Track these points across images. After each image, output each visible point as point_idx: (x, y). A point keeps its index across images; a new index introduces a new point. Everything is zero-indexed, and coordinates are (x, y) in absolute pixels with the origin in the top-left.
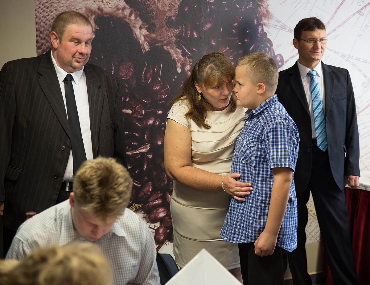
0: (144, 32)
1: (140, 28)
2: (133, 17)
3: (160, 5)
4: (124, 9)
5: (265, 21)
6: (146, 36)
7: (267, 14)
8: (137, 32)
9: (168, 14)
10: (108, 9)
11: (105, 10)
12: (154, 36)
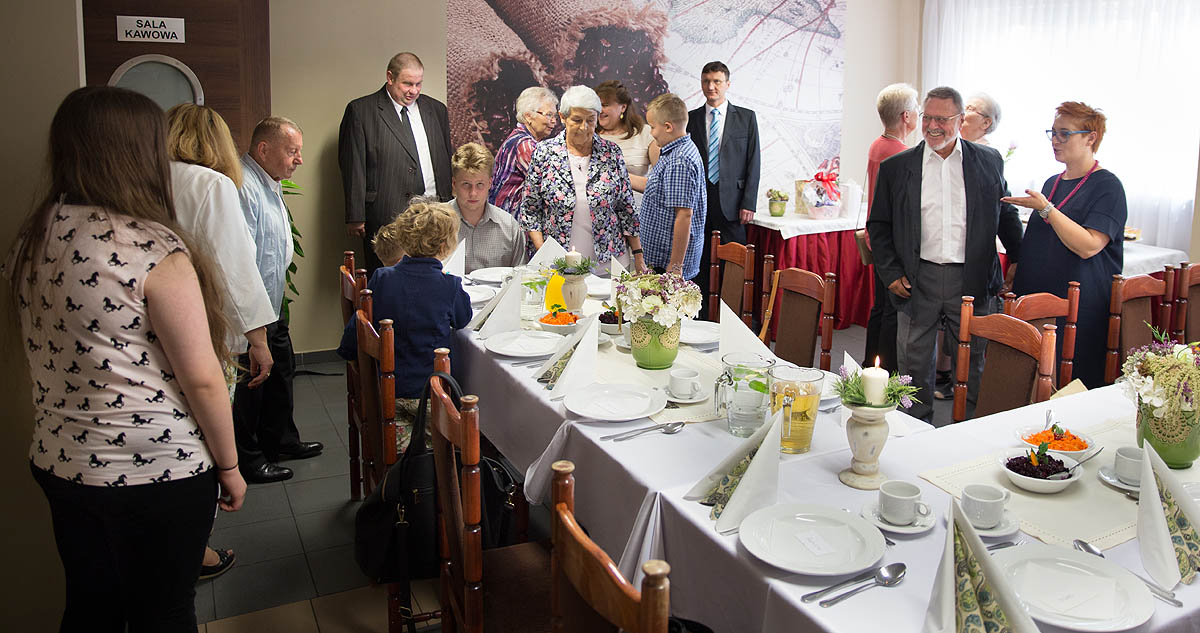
0: (544, 73)
1: (540, 70)
2: (533, 61)
3: (558, 50)
4: (525, 53)
5: (660, 64)
6: (545, 77)
7: (663, 58)
8: (537, 73)
9: (566, 57)
10: (510, 54)
11: (508, 54)
12: (552, 76)
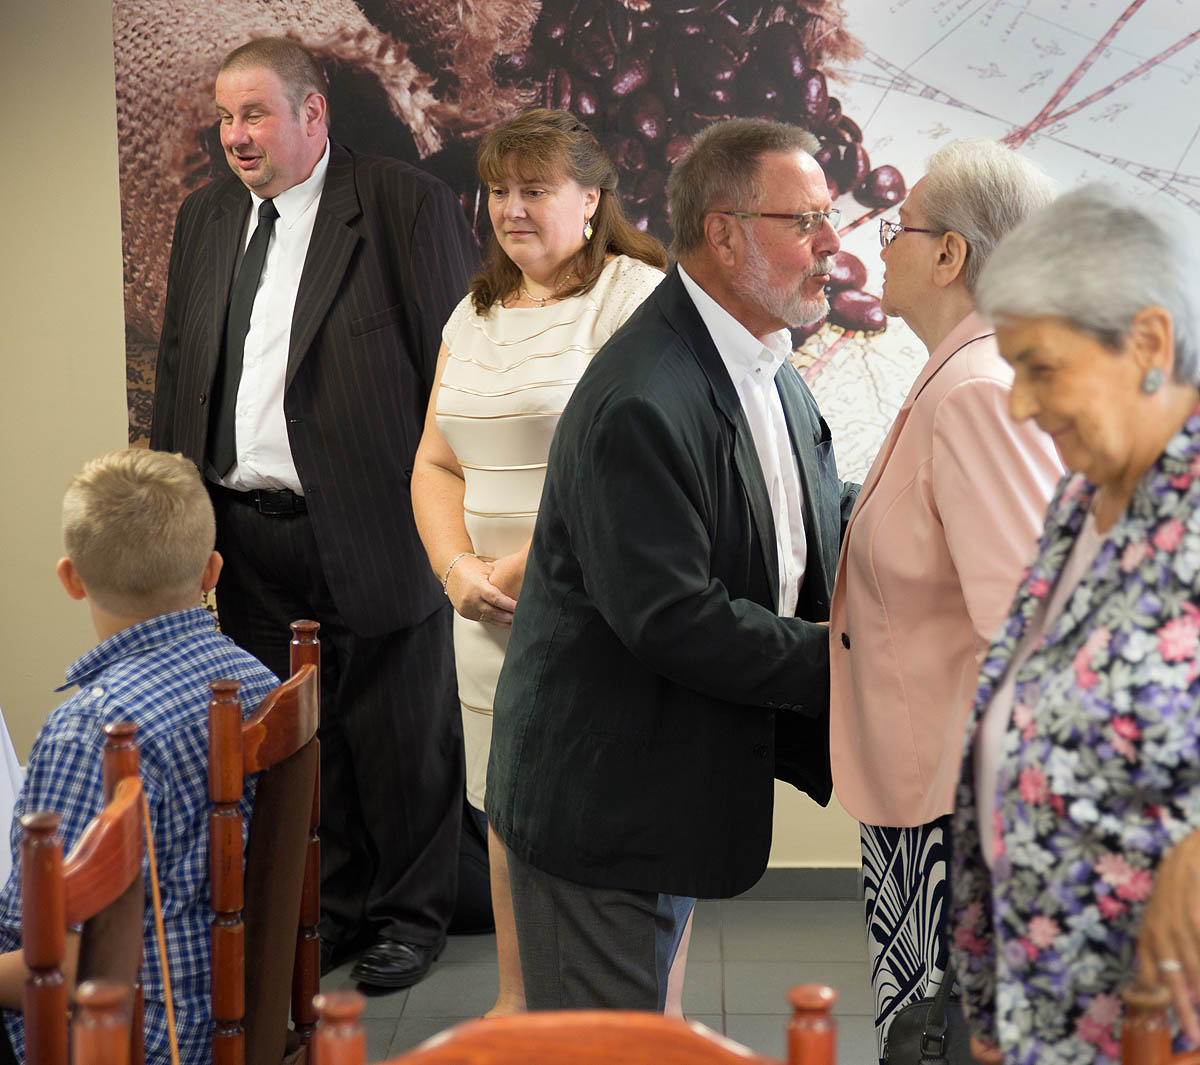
0: (425, 98)
1: (413, 88)
2: (389, 59)
3: (472, 23)
4: (362, 35)
5: (831, 64)
6: (429, 112)
7: (841, 43)
8: (403, 98)
9: (499, 48)
10: (314, 37)
11: (307, 40)
12: (454, 109)
